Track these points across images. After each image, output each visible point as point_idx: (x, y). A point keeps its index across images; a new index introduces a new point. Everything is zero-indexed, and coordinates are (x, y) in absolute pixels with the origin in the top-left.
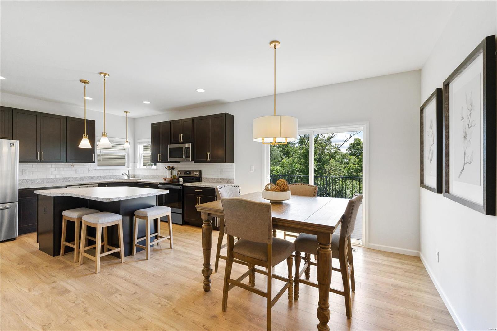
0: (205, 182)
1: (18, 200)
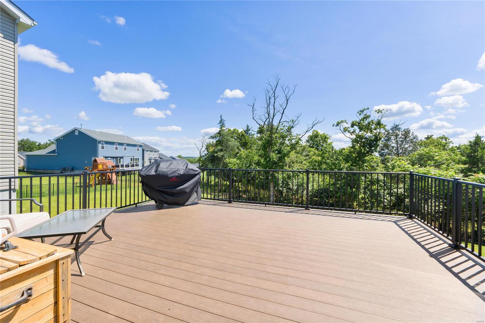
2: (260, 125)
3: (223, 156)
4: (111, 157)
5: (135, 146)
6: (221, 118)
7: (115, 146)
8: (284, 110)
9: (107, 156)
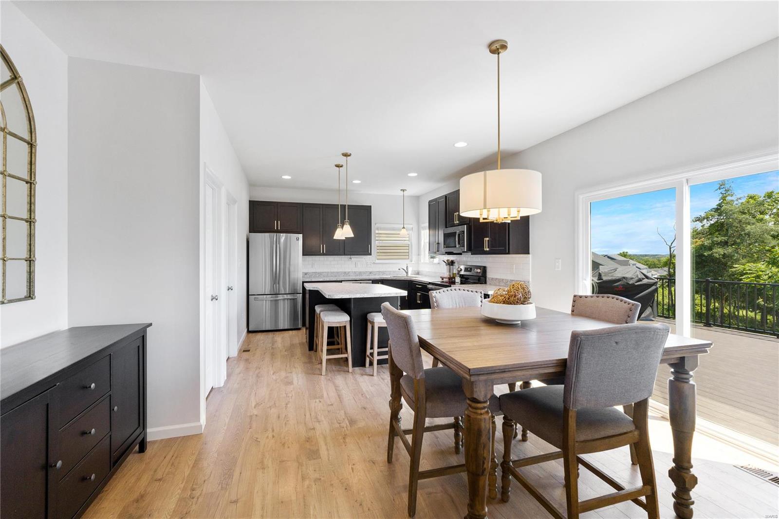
0: (490, 284)
1: (301, 292)
3: (727, 256)
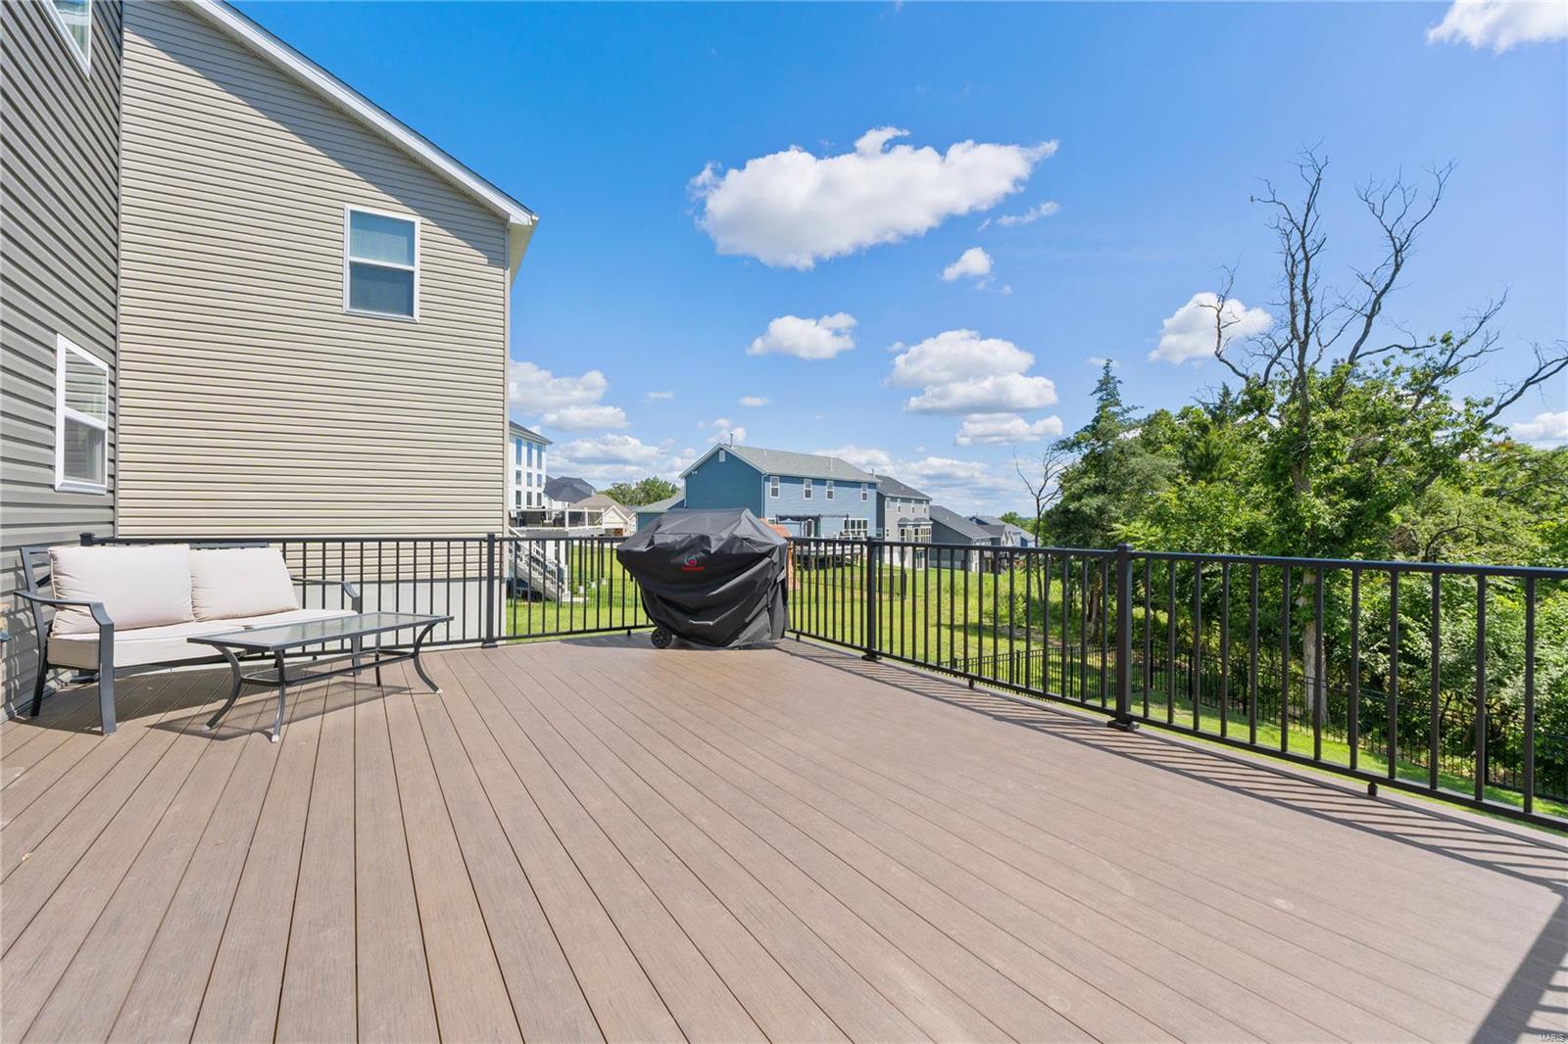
2: (1247, 379)
3: (1101, 511)
4: (792, 518)
5: (856, 484)
6: (1107, 373)
7: (804, 487)
8: (1379, 296)
9: (783, 514)
